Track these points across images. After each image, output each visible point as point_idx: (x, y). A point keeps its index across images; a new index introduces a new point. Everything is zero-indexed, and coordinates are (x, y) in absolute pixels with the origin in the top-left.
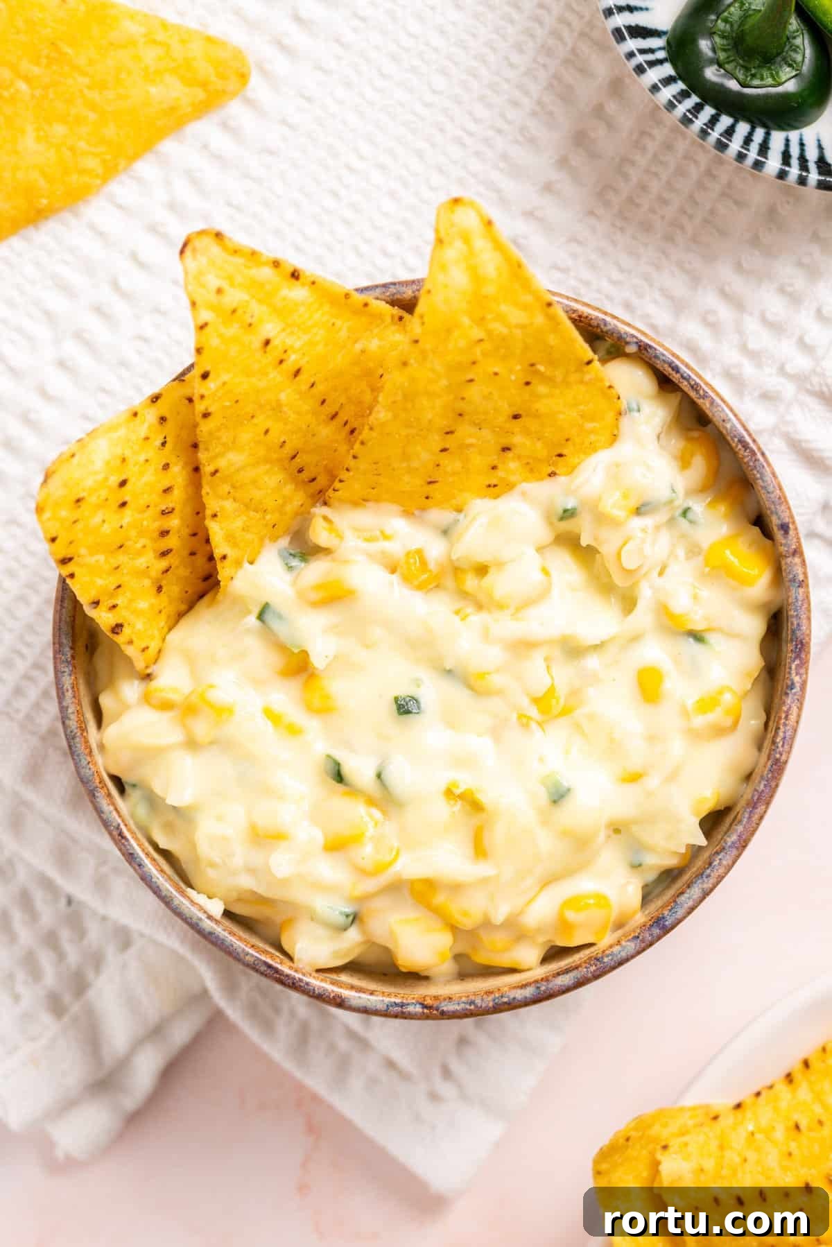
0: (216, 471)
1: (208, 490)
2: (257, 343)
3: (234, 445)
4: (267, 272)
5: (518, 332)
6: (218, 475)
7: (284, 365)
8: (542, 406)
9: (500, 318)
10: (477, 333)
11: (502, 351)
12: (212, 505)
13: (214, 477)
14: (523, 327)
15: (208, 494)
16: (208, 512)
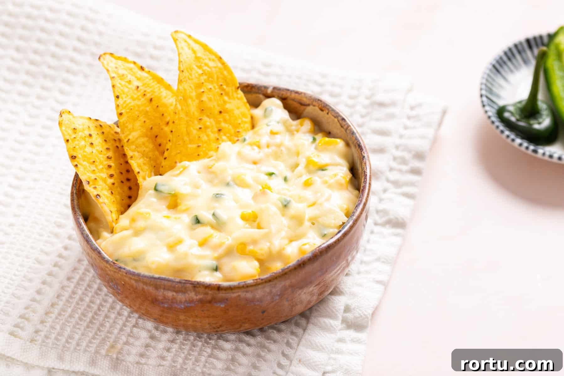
0: (129, 140)
1: (127, 148)
2: (134, 88)
3: (133, 130)
4: (132, 65)
5: (214, 69)
6: (130, 141)
7: (146, 97)
8: (228, 106)
9: (206, 65)
10: (200, 72)
11: (210, 79)
12: (129, 153)
13: (129, 143)
14: (215, 67)
15: (127, 150)
16: (129, 157)
